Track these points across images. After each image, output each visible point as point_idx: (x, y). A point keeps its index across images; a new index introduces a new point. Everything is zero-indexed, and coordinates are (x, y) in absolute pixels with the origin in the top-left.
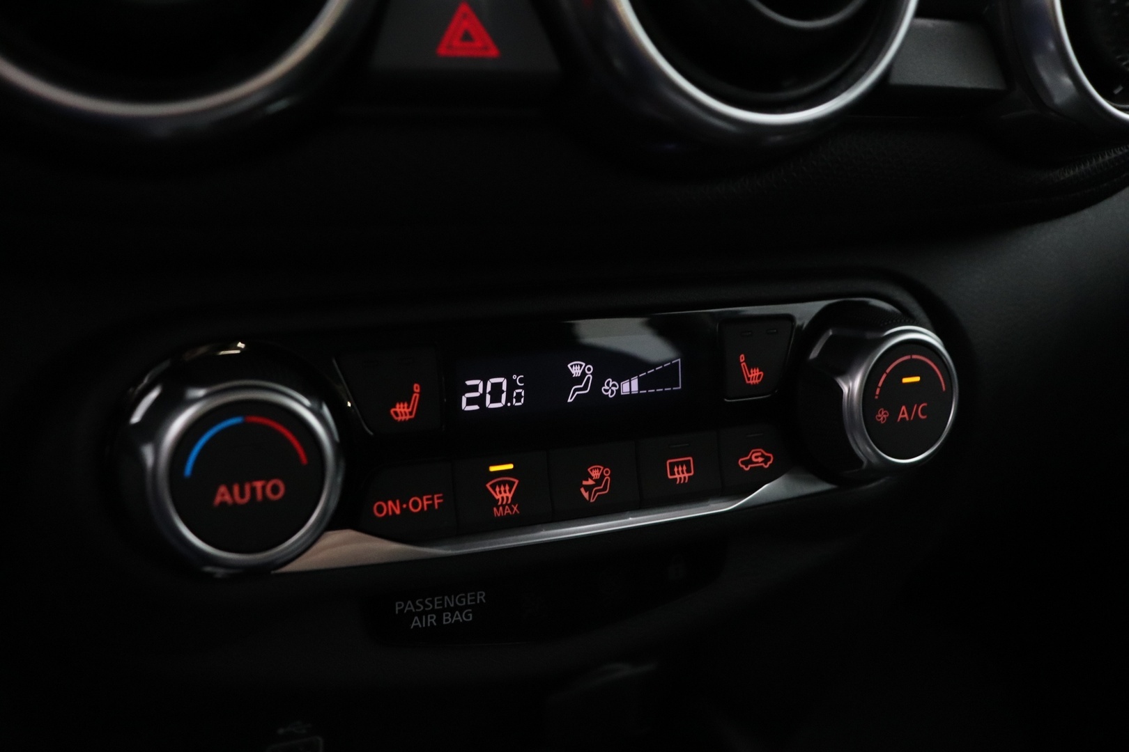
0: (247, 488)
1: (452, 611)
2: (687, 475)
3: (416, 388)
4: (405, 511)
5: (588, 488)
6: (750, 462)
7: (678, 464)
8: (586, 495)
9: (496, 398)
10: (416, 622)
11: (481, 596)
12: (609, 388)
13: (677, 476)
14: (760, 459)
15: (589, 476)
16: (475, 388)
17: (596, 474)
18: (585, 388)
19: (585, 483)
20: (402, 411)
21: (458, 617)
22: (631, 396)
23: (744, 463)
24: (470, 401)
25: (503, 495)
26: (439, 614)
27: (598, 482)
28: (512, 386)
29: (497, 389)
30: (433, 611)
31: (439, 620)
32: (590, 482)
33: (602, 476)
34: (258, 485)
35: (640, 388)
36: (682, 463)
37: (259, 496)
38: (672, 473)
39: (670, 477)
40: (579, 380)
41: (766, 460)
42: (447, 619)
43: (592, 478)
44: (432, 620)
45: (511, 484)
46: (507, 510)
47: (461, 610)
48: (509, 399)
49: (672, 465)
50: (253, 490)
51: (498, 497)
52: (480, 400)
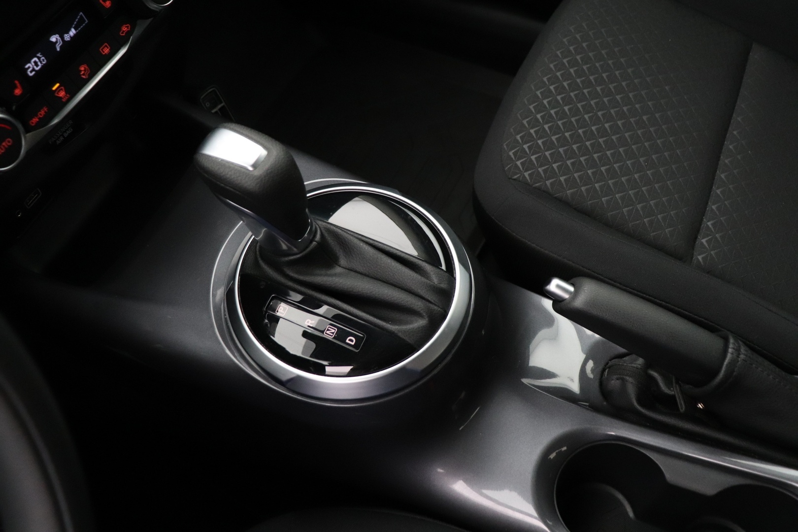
0: (2, 147)
1: (65, 132)
2: (108, 50)
3: (17, 82)
4: (39, 118)
5: (83, 74)
6: (124, 31)
7: (103, 48)
8: (84, 77)
9: (37, 65)
10: (58, 142)
11: (71, 122)
12: (67, 37)
13: (106, 52)
14: (126, 29)
15: (81, 71)
16: (29, 67)
17: (82, 69)
18: (60, 43)
19: (81, 73)
20: (18, 92)
21: (68, 132)
22: (75, 35)
23: (122, 33)
24: (31, 72)
25: (62, 94)
26: (62, 135)
27: (85, 70)
28: (39, 58)
29: (36, 63)
30: (61, 136)
31: (64, 137)
32: (83, 72)
33: (85, 68)
34: (4, 144)
35: (76, 30)
36: (104, 47)
37: (6, 146)
38: (104, 52)
39: (104, 54)
40: (56, 42)
41: (128, 27)
42: (66, 135)
43: (82, 71)
44: (62, 138)
45: (62, 89)
46: (67, 98)
47: (67, 130)
48: (41, 63)
49: (102, 50)
50: (4, 146)
51: (61, 96)
52: (33, 70)
